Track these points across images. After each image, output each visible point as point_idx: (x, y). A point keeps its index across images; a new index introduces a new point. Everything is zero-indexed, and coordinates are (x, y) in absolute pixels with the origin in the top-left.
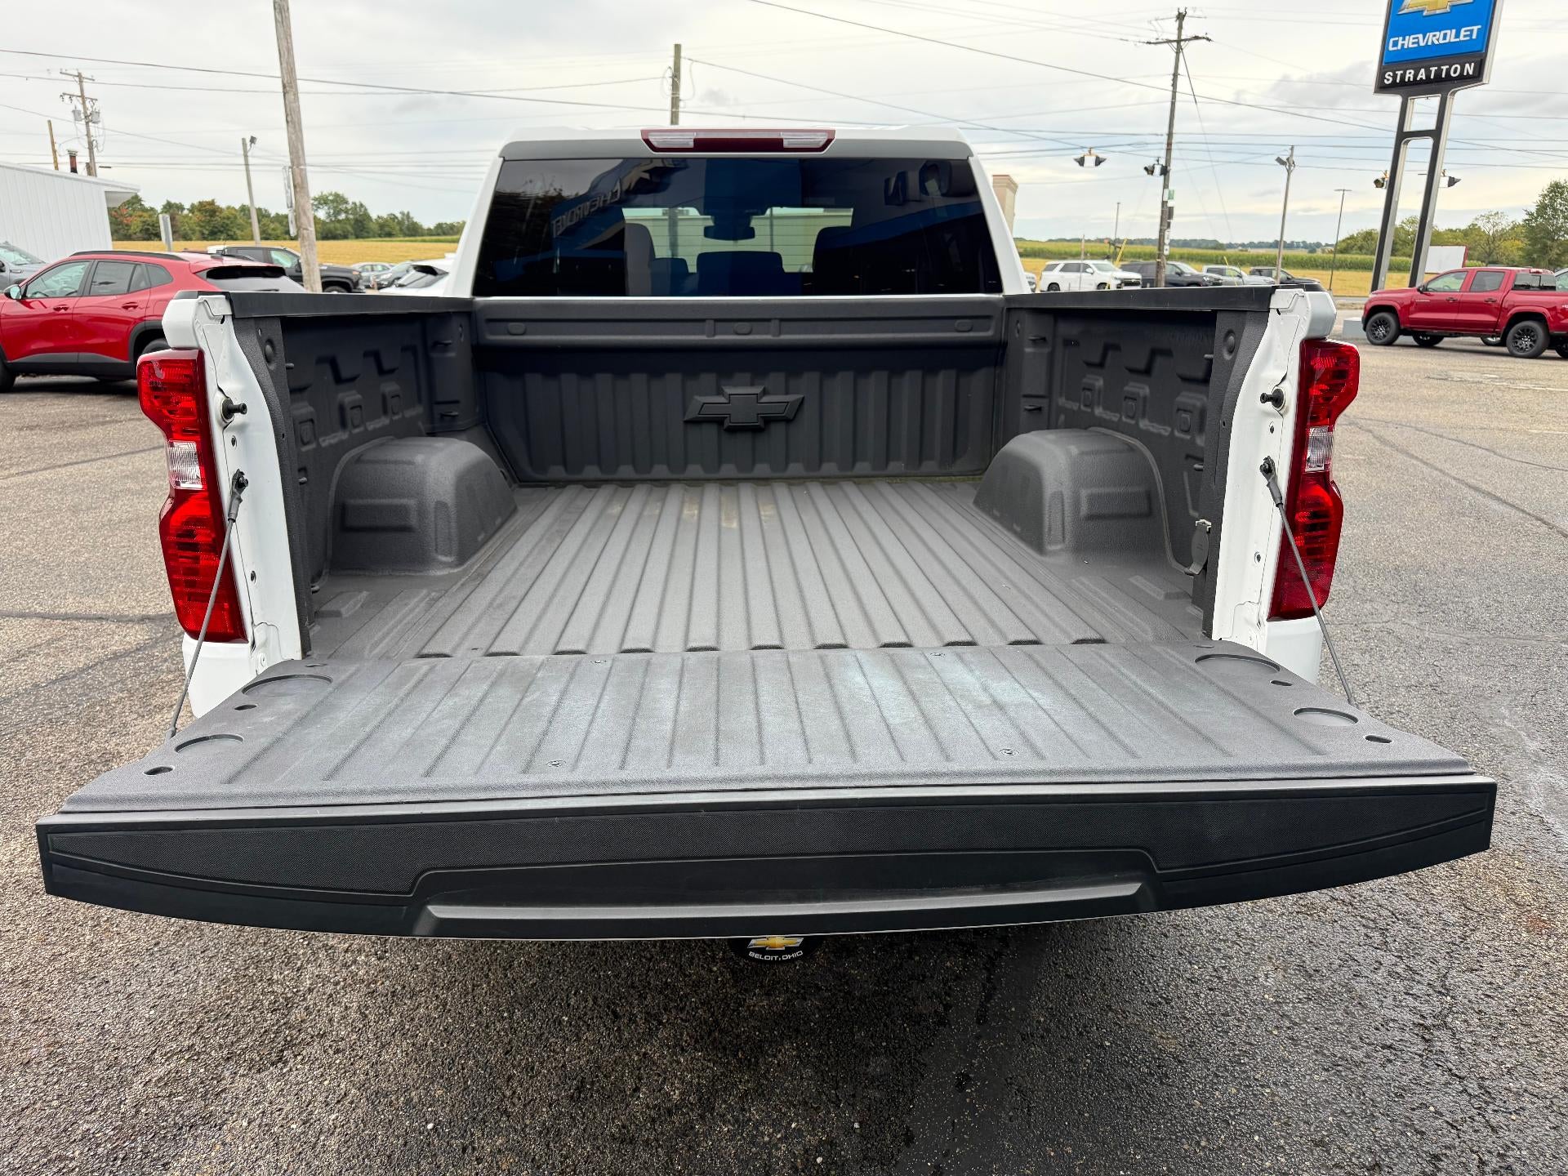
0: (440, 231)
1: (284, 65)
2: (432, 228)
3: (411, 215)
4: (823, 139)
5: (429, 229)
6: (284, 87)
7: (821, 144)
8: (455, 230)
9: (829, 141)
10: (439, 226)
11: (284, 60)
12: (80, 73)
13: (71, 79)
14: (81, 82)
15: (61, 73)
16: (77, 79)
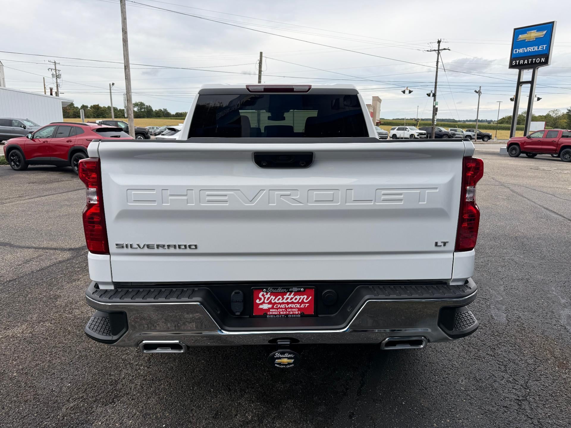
0: (177, 115)
1: (125, 60)
2: (174, 114)
3: (167, 110)
4: (307, 88)
6: (125, 67)
7: (307, 90)
8: (182, 115)
9: (309, 89)
11: (126, 58)
12: (55, 62)
13: (52, 63)
14: (55, 65)
15: (49, 61)
16: (54, 63)
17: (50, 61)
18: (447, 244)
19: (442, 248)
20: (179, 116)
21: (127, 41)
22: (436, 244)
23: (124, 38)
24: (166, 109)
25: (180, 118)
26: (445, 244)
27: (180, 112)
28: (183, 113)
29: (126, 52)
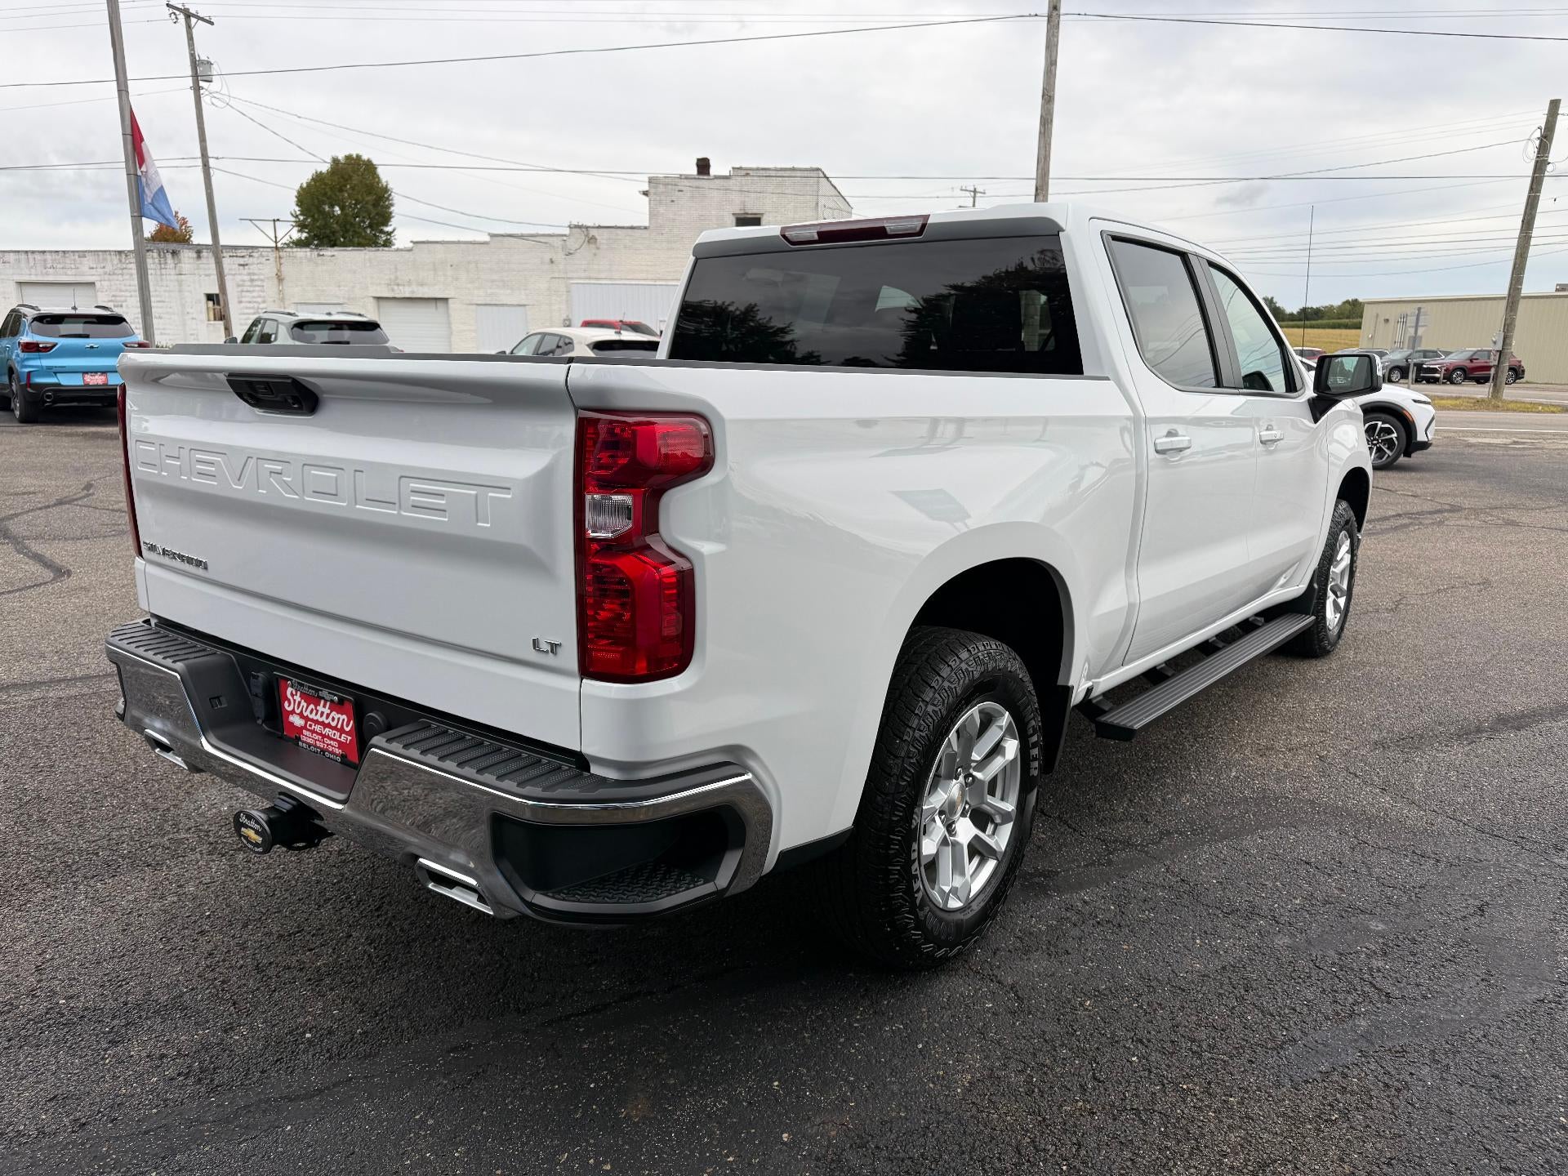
0: (1303, 315)
2: (1295, 312)
3: (1275, 300)
4: (918, 224)
5: (1292, 314)
6: (1037, 189)
7: (918, 229)
8: (1320, 315)
9: (924, 226)
10: (1304, 310)
11: (1041, 165)
12: (975, 191)
13: (968, 194)
14: (974, 197)
15: (962, 190)
16: (972, 194)
17: (964, 188)
18: (559, 650)
19: (550, 660)
20: (1307, 319)
21: (1052, 121)
22: (535, 643)
23: (1044, 114)
24: (1272, 298)
25: (1313, 322)
26: (554, 648)
27: (1315, 307)
28: (1326, 307)
29: (1043, 152)
